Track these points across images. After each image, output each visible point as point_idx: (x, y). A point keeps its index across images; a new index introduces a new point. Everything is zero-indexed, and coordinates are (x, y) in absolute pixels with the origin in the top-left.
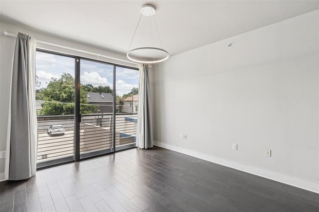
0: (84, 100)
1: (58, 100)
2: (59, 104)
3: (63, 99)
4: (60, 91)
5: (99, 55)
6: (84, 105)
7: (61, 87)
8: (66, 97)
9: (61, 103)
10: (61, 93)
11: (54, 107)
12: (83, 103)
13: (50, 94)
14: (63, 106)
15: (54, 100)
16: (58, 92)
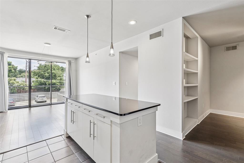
0: (61, 78)
1: (43, 78)
2: (44, 81)
3: (46, 77)
4: (44, 72)
5: (41, 58)
6: (61, 82)
7: (45, 69)
8: (48, 76)
9: (45, 80)
10: (45, 73)
11: (40, 83)
12: (60, 80)
13: (37, 74)
14: (46, 82)
15: (40, 78)
16: (43, 73)
